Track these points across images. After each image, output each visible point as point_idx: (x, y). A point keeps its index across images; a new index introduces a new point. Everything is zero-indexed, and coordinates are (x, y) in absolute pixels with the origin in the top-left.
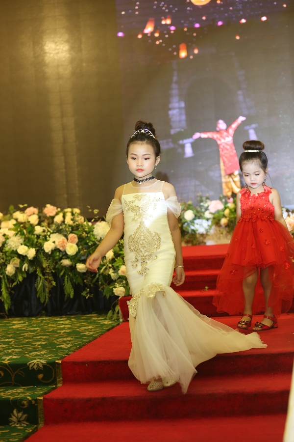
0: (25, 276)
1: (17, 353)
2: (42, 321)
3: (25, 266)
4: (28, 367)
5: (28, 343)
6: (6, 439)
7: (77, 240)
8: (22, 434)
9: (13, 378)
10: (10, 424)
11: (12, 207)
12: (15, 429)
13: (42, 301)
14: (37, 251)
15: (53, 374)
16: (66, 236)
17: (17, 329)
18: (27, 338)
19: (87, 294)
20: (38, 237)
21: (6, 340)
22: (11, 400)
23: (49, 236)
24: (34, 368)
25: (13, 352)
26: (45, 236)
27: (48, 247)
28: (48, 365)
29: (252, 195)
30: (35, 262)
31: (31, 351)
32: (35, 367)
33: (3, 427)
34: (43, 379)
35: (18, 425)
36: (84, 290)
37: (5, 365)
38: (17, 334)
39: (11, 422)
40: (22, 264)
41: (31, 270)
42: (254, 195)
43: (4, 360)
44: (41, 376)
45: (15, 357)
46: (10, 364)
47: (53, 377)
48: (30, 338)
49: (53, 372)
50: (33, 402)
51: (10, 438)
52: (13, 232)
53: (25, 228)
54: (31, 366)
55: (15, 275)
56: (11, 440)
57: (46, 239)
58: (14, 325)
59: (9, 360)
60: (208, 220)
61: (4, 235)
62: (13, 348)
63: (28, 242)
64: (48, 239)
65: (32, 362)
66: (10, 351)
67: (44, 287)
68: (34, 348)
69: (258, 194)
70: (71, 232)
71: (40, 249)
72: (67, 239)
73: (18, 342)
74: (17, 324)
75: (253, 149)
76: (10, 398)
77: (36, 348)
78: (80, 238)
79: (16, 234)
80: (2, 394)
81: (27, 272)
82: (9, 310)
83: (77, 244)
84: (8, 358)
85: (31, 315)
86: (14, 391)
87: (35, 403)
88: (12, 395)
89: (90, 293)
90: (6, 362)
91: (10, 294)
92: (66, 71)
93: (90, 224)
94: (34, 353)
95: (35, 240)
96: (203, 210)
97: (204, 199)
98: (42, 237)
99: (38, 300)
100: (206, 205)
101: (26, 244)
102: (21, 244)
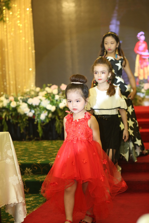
0: (50, 120)
1: (44, 158)
2: (58, 143)
3: (50, 115)
4: (49, 165)
5: (50, 153)
6: (37, 200)
8: (45, 199)
9: (42, 171)
10: (40, 193)
11: (44, 85)
12: (42, 196)
13: (58, 132)
14: (56, 108)
17: (45, 146)
18: (50, 151)
20: (57, 101)
21: (40, 152)
22: (40, 181)
23: (62, 100)
25: (42, 157)
27: (62, 105)
29: (74, 120)
30: (55, 113)
31: (51, 158)
33: (36, 195)
35: (43, 194)
37: (38, 164)
38: (45, 149)
39: (40, 192)
40: (48, 114)
41: (53, 117)
42: (76, 120)
43: (38, 161)
45: (43, 160)
46: (40, 164)
48: (51, 151)
51: (39, 200)
52: (44, 98)
53: (50, 96)
54: (51, 165)
55: (45, 119)
56: (39, 201)
57: (60, 102)
58: (44, 144)
59: (40, 161)
60: (143, 93)
61: (40, 99)
62: (43, 156)
63: (52, 103)
65: (51, 163)
66: (41, 157)
67: (59, 126)
68: (53, 156)
69: (79, 120)
73: (45, 153)
74: (46, 144)
75: (77, 81)
76: (40, 180)
77: (54, 156)
79: (46, 99)
80: (36, 178)
81: (51, 118)
82: (42, 137)
84: (40, 160)
85: (53, 139)
86: (42, 177)
88: (41, 179)
90: (39, 163)
91: (42, 129)
92: (73, 17)
94: (52, 159)
95: (55, 102)
96: (141, 88)
97: (141, 82)
98: (59, 101)
99: (56, 132)
100: (142, 85)
101: (51, 104)
102: (49, 104)
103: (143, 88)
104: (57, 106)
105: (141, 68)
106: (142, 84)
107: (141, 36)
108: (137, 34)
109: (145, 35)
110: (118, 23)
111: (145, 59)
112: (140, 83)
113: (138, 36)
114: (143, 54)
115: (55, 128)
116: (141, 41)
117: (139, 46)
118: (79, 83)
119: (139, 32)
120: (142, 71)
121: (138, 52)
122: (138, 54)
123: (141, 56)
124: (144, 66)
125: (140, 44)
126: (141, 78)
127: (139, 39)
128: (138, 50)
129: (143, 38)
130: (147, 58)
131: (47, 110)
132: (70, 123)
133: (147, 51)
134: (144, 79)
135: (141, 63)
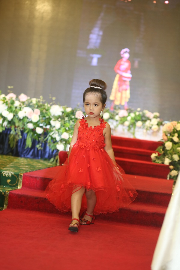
0: (4, 129)
2: (9, 158)
3: (5, 124)
4: (2, 174)
7: (39, 113)
13: (11, 146)
15: (17, 181)
16: (33, 110)
19: (39, 147)
20: (16, 108)
23: (23, 108)
24: (5, 176)
26: (20, 108)
27: (21, 115)
28: (15, 175)
29: (89, 127)
30: (11, 122)
32: (7, 175)
34: (10, 183)
36: (38, 144)
40: (3, 121)
41: (9, 126)
44: (9, 181)
47: (17, 182)
49: (17, 180)
50: (3, 193)
54: (4, 174)
57: (20, 110)
60: (117, 121)
63: (10, 109)
64: (22, 109)
65: (5, 171)
67: (14, 138)
70: (37, 108)
71: (15, 115)
72: (34, 112)
78: (42, 113)
79: (3, 103)
81: (6, 127)
83: (39, 116)
87: (4, 194)
89: (41, 146)
93: (49, 106)
95: (14, 109)
96: (115, 114)
97: (117, 108)
98: (18, 108)
99: (9, 145)
100: (117, 112)
101: (8, 110)
102: (5, 110)
103: (117, 114)
104: (15, 114)
105: (119, 91)
106: (117, 110)
107: (125, 54)
108: (121, 51)
109: (130, 53)
110: (101, 33)
111: (125, 81)
112: (115, 109)
113: (122, 52)
114: (125, 74)
115: (9, 140)
116: (124, 60)
117: (120, 65)
118: (99, 88)
119: (124, 48)
120: (119, 95)
121: (118, 71)
122: (117, 73)
123: (121, 76)
124: (123, 90)
125: (122, 63)
126: (117, 103)
127: (122, 56)
128: (119, 69)
129: (127, 56)
130: (128, 80)
131: (2, 117)
132: (84, 128)
133: (129, 72)
134: (120, 104)
135: (120, 85)
